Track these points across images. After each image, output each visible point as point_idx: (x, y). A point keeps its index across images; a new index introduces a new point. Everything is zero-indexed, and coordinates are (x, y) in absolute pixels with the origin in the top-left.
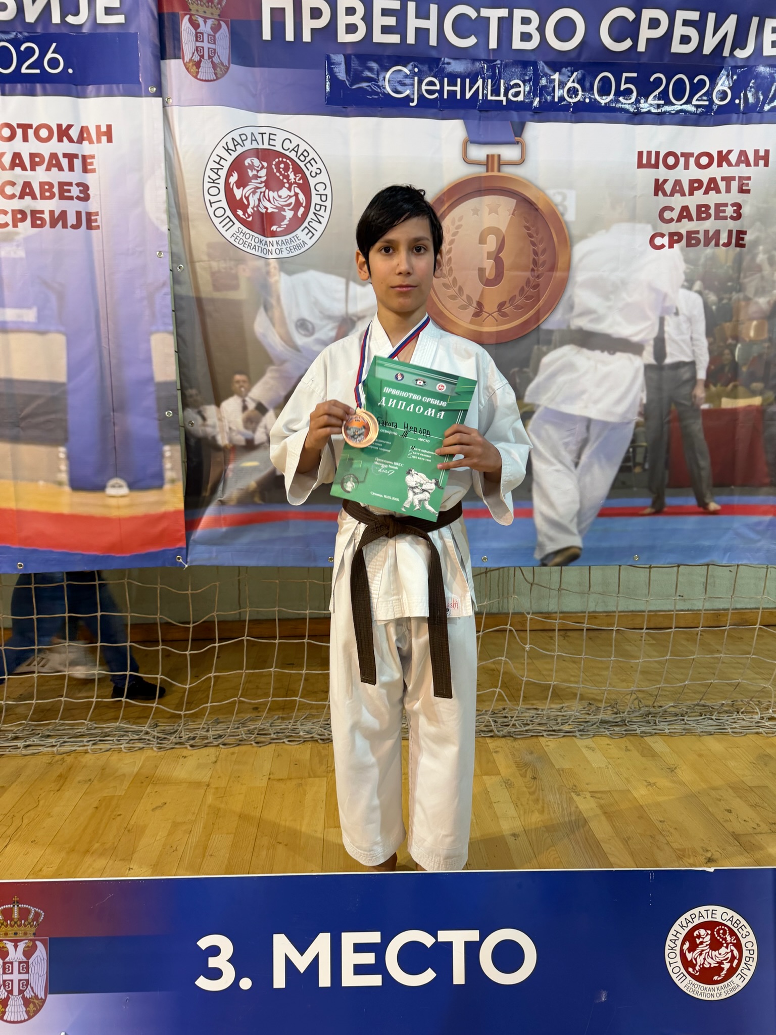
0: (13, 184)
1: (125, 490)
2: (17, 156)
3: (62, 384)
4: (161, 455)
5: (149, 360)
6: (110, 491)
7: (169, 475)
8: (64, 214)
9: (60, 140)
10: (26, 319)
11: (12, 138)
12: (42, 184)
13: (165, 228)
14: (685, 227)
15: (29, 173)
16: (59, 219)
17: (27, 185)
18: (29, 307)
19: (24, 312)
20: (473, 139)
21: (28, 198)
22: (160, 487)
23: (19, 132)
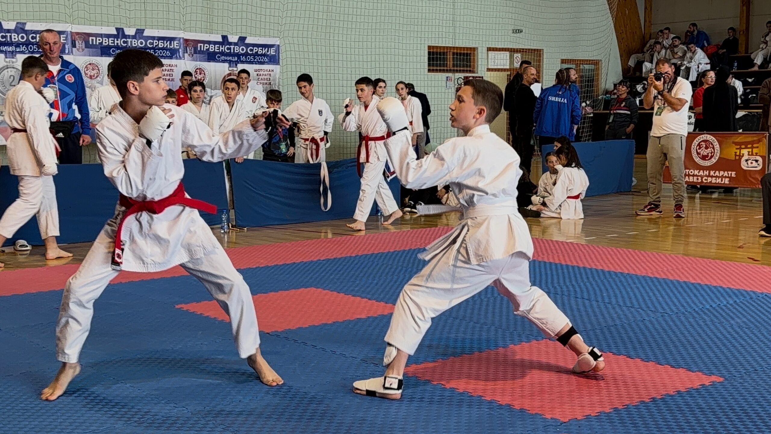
14: (262, 81)
20: (230, 66)
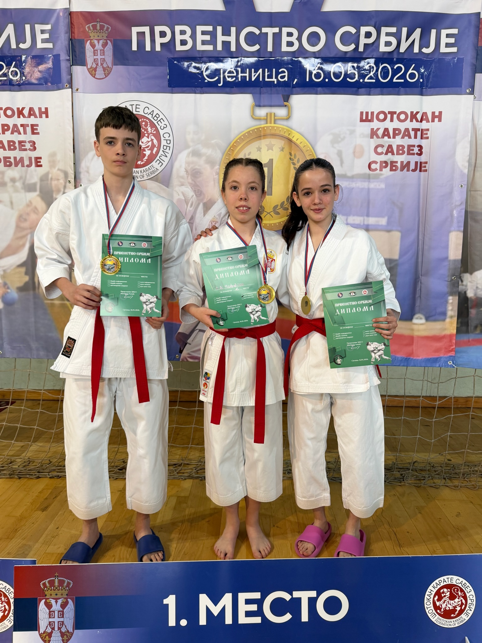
0: (382, 146)
1: (423, 321)
2: (386, 130)
3: (396, 260)
4: (446, 302)
5: (446, 247)
6: (415, 321)
7: (450, 313)
8: (409, 163)
9: (411, 121)
10: (380, 223)
11: (385, 119)
12: (398, 146)
13: (466, 171)
15: (392, 140)
16: (406, 166)
17: (390, 146)
18: (383, 217)
19: (380, 219)
21: (390, 154)
22: (444, 320)
23: (389, 116)
